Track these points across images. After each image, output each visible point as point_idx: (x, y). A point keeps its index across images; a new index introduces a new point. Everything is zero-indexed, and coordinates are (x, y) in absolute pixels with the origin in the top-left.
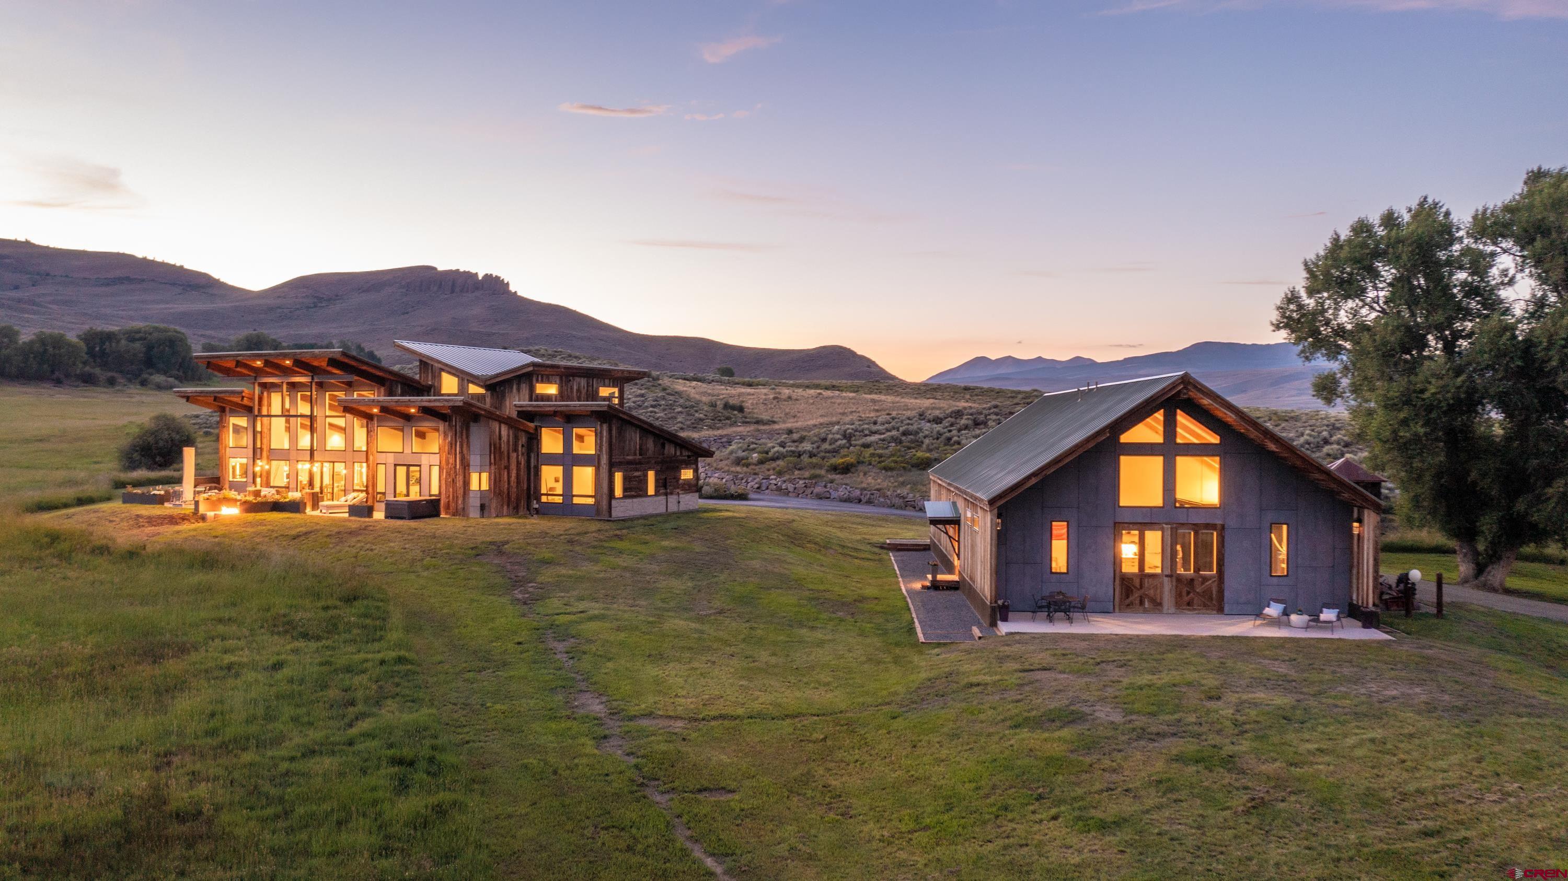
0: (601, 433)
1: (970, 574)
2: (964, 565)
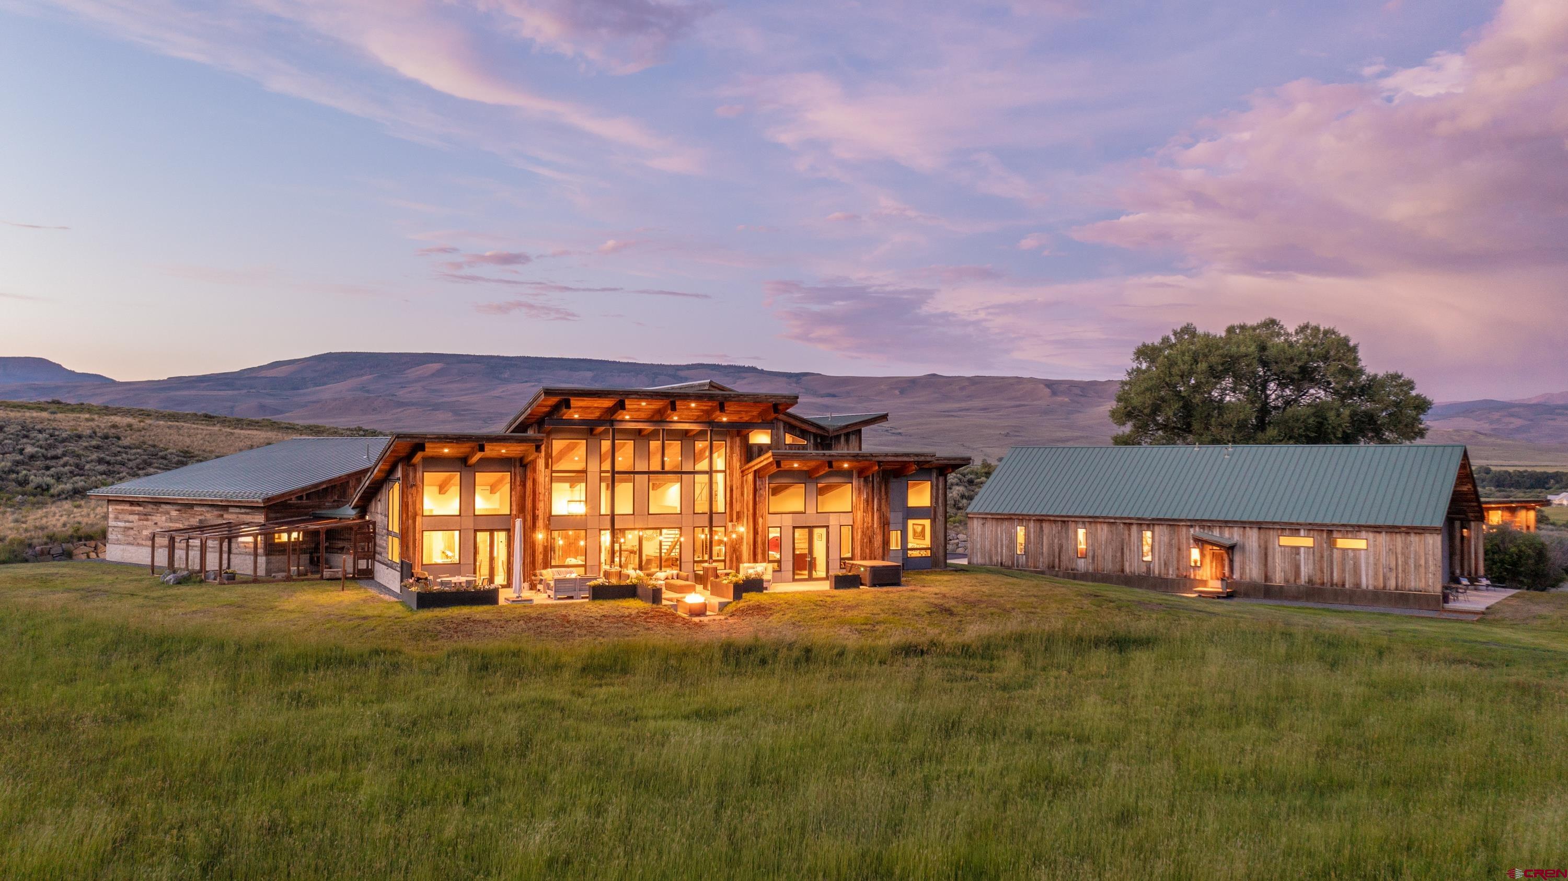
0: (937, 486)
1: (1310, 581)
2: (1267, 578)
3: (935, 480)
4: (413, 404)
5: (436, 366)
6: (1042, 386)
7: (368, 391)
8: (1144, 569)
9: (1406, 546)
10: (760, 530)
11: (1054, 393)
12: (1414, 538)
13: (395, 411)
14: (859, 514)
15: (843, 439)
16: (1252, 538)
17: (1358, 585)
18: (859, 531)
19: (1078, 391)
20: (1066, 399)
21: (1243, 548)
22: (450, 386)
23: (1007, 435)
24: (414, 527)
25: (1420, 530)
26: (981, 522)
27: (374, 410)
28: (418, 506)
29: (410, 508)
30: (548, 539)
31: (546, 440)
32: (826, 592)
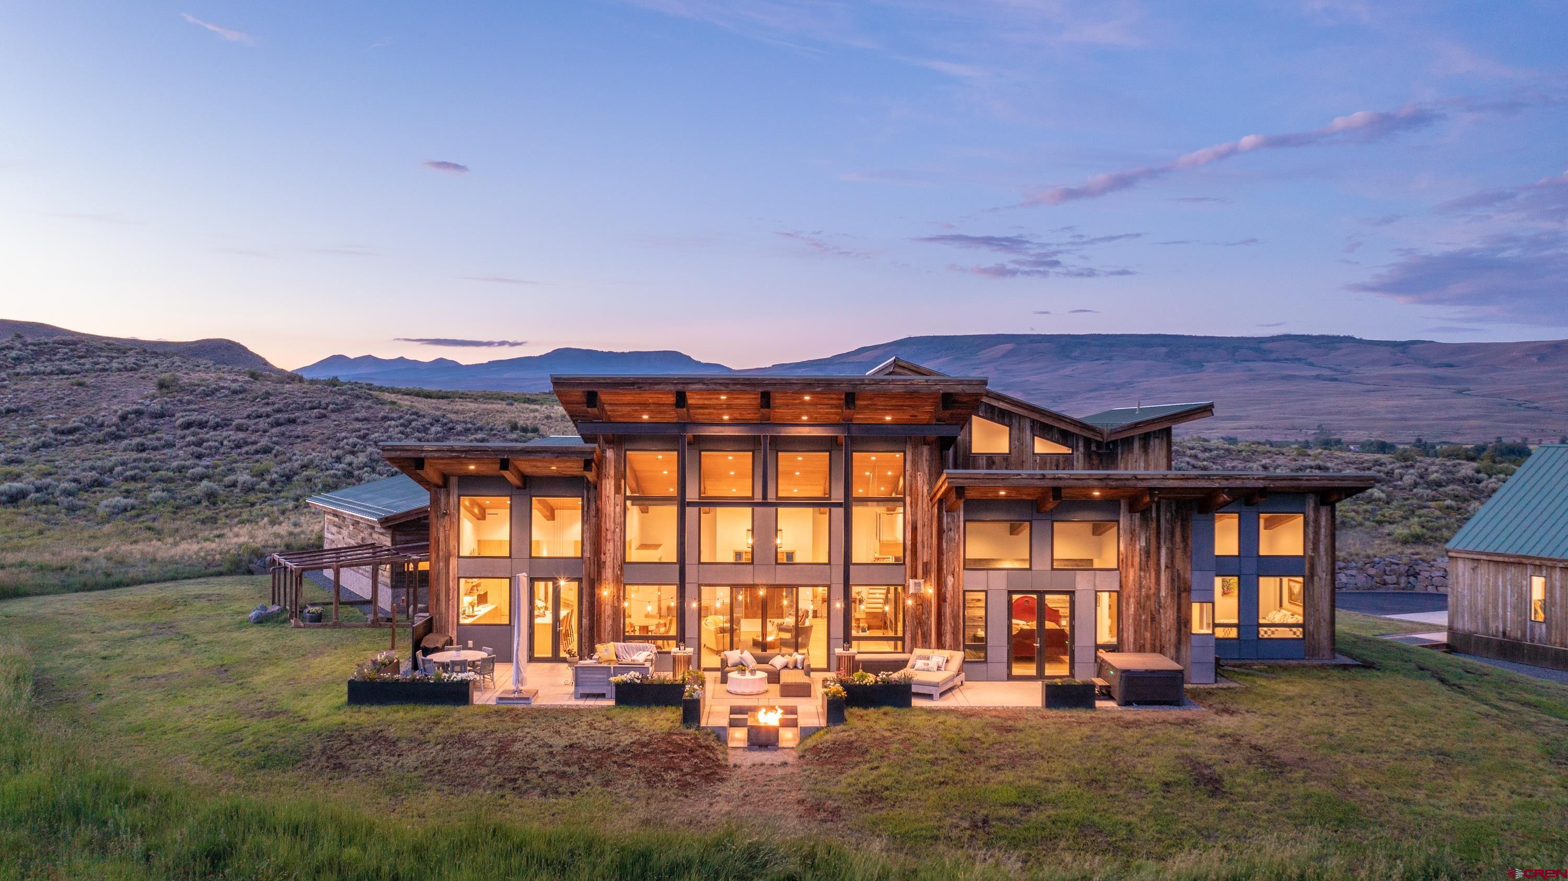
3: (1311, 513)
10: (948, 596)
14: (1132, 575)
15: (1137, 445)
18: (1132, 600)
22: (1021, 366)
24: (448, 573)
26: (1470, 564)
28: (453, 543)
29: (442, 546)
30: (620, 597)
31: (610, 454)
32: (1034, 710)
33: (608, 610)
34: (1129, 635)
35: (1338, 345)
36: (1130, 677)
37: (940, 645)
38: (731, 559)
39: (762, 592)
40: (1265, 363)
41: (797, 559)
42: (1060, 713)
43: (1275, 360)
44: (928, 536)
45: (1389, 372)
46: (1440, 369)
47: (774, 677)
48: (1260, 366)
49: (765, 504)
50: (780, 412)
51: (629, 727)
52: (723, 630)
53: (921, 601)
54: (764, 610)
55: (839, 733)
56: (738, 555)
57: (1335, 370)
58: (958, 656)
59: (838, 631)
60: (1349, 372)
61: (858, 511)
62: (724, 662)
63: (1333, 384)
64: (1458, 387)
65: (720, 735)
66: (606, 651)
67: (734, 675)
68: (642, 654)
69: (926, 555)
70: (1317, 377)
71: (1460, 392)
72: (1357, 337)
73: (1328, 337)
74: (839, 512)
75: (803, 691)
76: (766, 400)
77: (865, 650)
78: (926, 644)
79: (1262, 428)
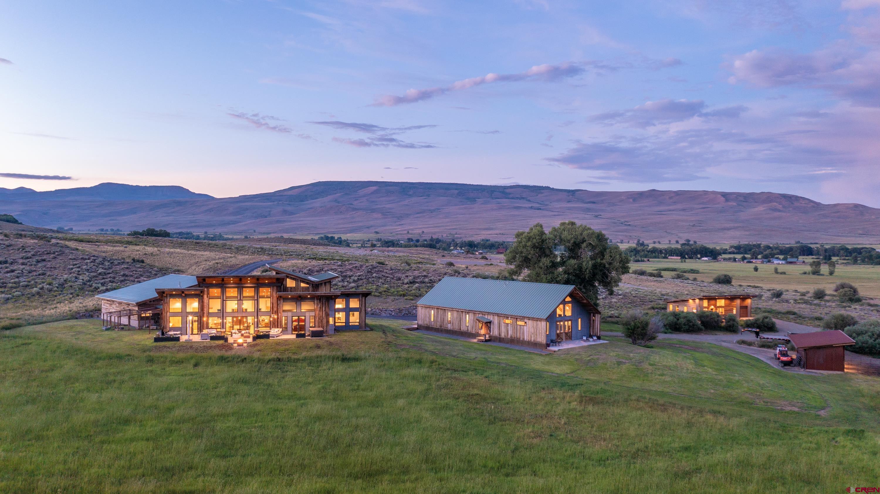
0: (366, 299)
1: (511, 337)
2: (500, 334)
3: (361, 298)
4: (361, 209)
5: (374, 188)
6: (719, 196)
7: (338, 202)
8: (466, 329)
9: (537, 325)
10: (279, 317)
11: (727, 200)
12: (539, 323)
13: (351, 213)
14: (317, 311)
15: (323, 284)
16: (496, 320)
17: (524, 339)
18: (317, 317)
19: (742, 199)
20: (735, 204)
21: (493, 323)
22: (381, 199)
23: (694, 226)
24: (167, 316)
25: (541, 320)
26: (421, 308)
27: (341, 212)
28: (168, 309)
29: (165, 310)
30: (208, 320)
31: (206, 289)
32: (294, 339)
33: (205, 323)
34: (317, 324)
35: (542, 191)
36: (313, 332)
37: (278, 327)
38: (231, 311)
39: (239, 318)
40: (507, 200)
41: (248, 311)
42: (299, 339)
43: (513, 198)
44: (275, 305)
45: (566, 206)
46: (589, 204)
47: (242, 335)
48: (505, 202)
49: (240, 300)
50: (243, 281)
51: (214, 343)
52: (230, 327)
53: (274, 318)
54: (240, 322)
55: (255, 342)
56: (233, 310)
57: (541, 204)
58: (281, 330)
59: (256, 326)
60: (547, 205)
61: (261, 300)
62: (232, 333)
63: (537, 211)
64: (596, 214)
65: (232, 344)
66: (205, 331)
67: (234, 335)
68: (214, 331)
69: (275, 309)
70: (531, 208)
71: (596, 216)
72: (551, 187)
73: (538, 187)
74: (256, 301)
75: (249, 337)
76: (241, 280)
77: (261, 330)
78: (275, 328)
79: (502, 234)
